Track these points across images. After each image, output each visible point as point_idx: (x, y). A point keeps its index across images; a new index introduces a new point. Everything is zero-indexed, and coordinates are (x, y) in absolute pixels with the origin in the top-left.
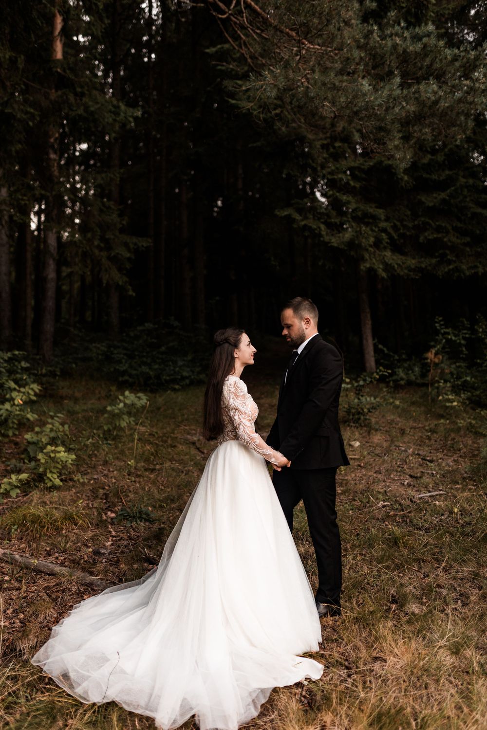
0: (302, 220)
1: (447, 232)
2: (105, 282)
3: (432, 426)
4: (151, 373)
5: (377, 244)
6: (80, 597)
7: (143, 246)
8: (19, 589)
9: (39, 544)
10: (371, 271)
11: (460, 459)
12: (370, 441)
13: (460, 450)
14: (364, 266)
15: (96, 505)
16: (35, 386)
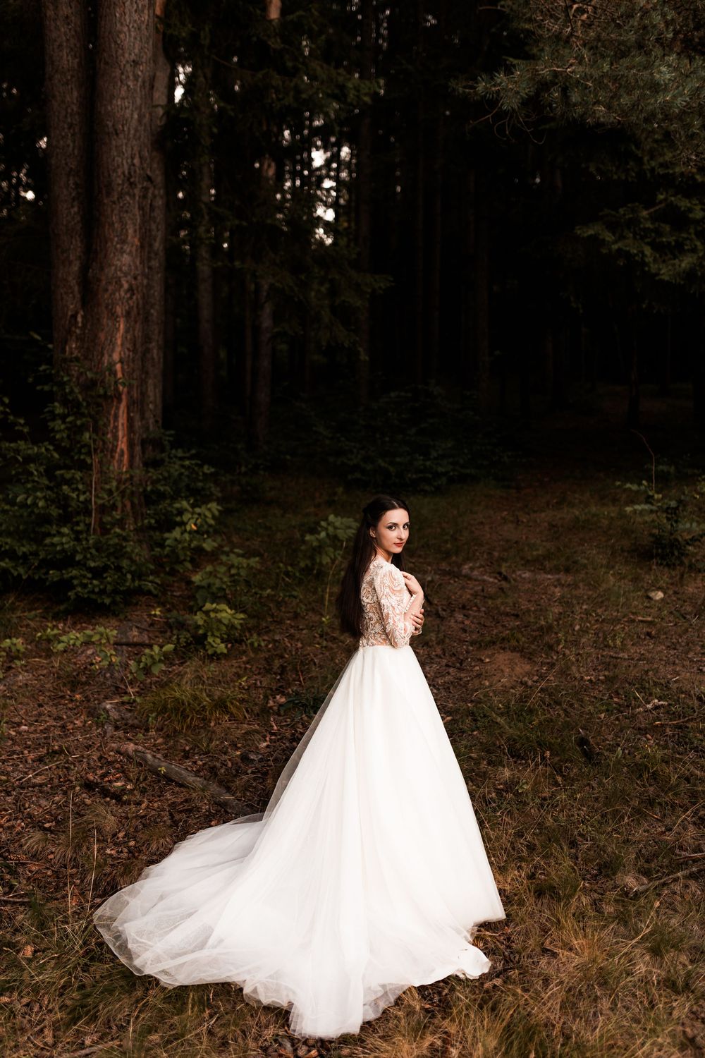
0: (615, 242)
2: (324, 343)
4: (391, 469)
6: (207, 821)
7: (380, 288)
8: (139, 804)
9: (177, 741)
12: (681, 591)
15: (264, 684)
16: (214, 506)
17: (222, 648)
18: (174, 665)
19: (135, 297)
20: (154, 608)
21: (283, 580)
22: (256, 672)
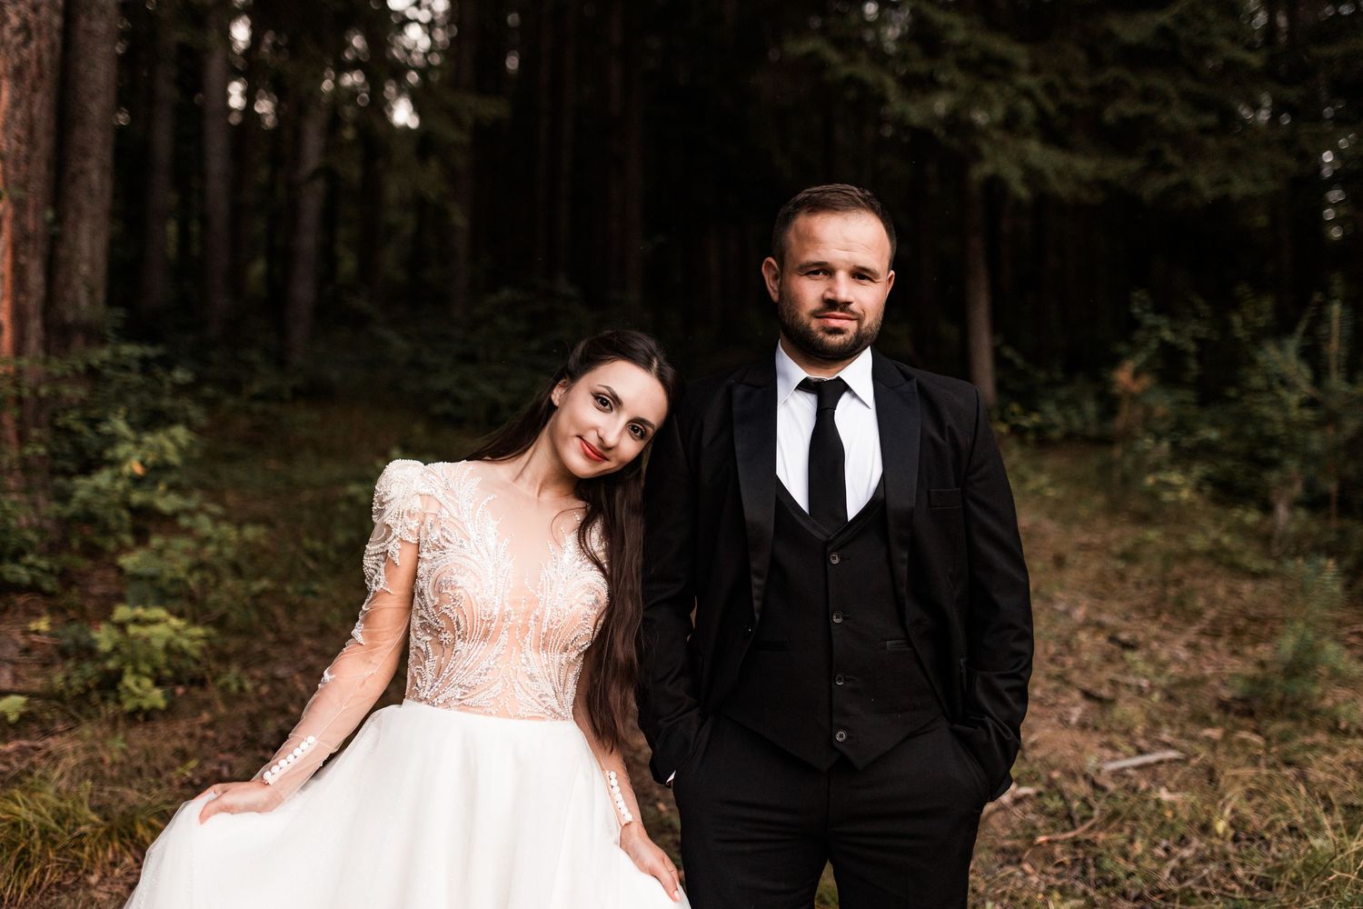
0: (844, 65)
1: (1167, 102)
3: (1128, 543)
5: (1010, 123)
10: (994, 185)
11: (1204, 642)
13: (1198, 613)
14: (979, 172)
16: (180, 432)
17: (157, 697)
18: (52, 735)
19: (33, 45)
20: (38, 615)
21: (304, 565)
22: (226, 747)
